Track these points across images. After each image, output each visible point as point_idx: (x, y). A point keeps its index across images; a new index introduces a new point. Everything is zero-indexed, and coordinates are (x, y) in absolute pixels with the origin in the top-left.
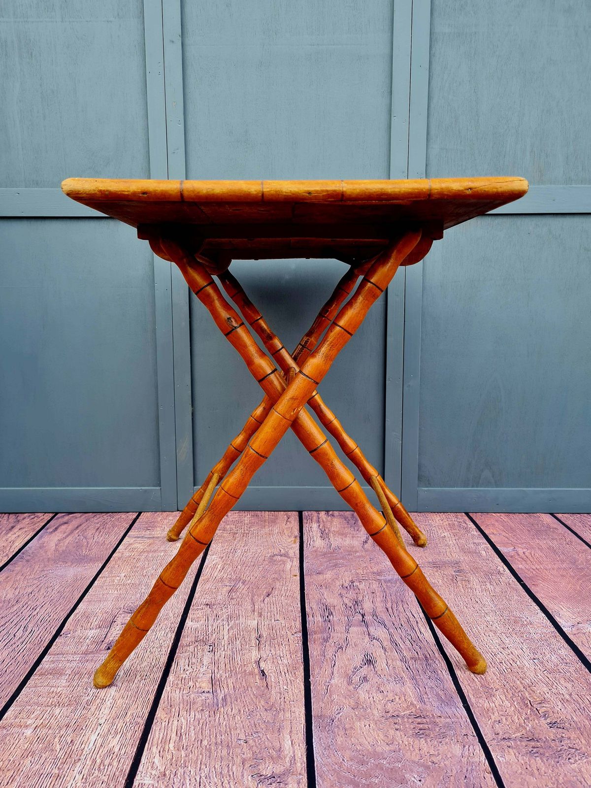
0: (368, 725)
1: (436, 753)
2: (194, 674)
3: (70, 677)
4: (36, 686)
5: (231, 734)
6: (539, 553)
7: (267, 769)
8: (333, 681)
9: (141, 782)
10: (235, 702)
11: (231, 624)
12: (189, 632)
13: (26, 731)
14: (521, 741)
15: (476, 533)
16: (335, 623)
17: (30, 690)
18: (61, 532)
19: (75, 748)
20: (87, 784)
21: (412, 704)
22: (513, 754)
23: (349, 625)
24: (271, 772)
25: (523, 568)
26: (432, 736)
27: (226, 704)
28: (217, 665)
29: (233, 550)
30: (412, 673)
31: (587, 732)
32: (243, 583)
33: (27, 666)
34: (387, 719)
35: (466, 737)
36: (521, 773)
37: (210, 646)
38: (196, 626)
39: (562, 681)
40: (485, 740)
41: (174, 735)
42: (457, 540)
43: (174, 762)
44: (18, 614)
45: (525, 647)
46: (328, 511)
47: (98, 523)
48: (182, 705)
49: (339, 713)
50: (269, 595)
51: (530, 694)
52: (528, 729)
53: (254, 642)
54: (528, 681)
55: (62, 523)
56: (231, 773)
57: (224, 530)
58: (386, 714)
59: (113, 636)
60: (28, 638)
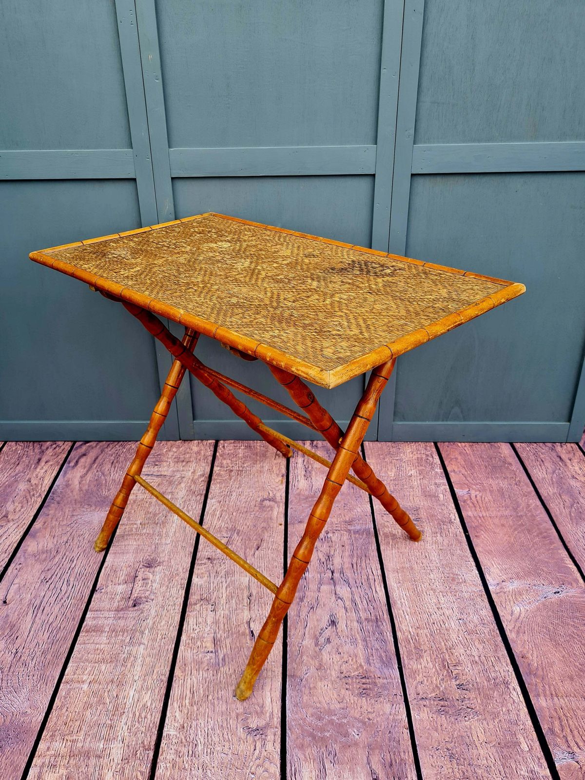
0: (326, 686)
1: (372, 711)
2: (201, 634)
3: (109, 634)
4: (84, 644)
5: (228, 689)
6: (488, 497)
7: (254, 723)
8: (304, 643)
9: (168, 733)
10: (232, 662)
11: (229, 580)
12: (196, 589)
13: (83, 686)
14: (434, 700)
15: (439, 470)
16: (310, 581)
17: (81, 647)
18: (82, 466)
19: (120, 701)
20: (132, 734)
21: (361, 665)
22: (426, 712)
23: (321, 583)
24: (256, 726)
25: (472, 516)
26: (371, 695)
27: (225, 664)
28: (217, 625)
29: (229, 492)
30: (364, 634)
31: (483, 692)
32: (238, 534)
33: (75, 623)
34: (340, 680)
35: (395, 696)
36: (429, 729)
37: (212, 605)
38: (201, 583)
39: (476, 643)
40: (409, 699)
41: (188, 692)
42: (421, 481)
43: (189, 716)
44: (60, 567)
45: (455, 606)
46: (312, 441)
47: (112, 455)
48: (193, 664)
49: (307, 673)
50: (258, 547)
51: (449, 656)
52: (441, 689)
53: (246, 600)
54: (449, 644)
55: (80, 454)
56: (229, 726)
57: (221, 467)
58: (341, 674)
59: (137, 592)
60: (72, 593)
